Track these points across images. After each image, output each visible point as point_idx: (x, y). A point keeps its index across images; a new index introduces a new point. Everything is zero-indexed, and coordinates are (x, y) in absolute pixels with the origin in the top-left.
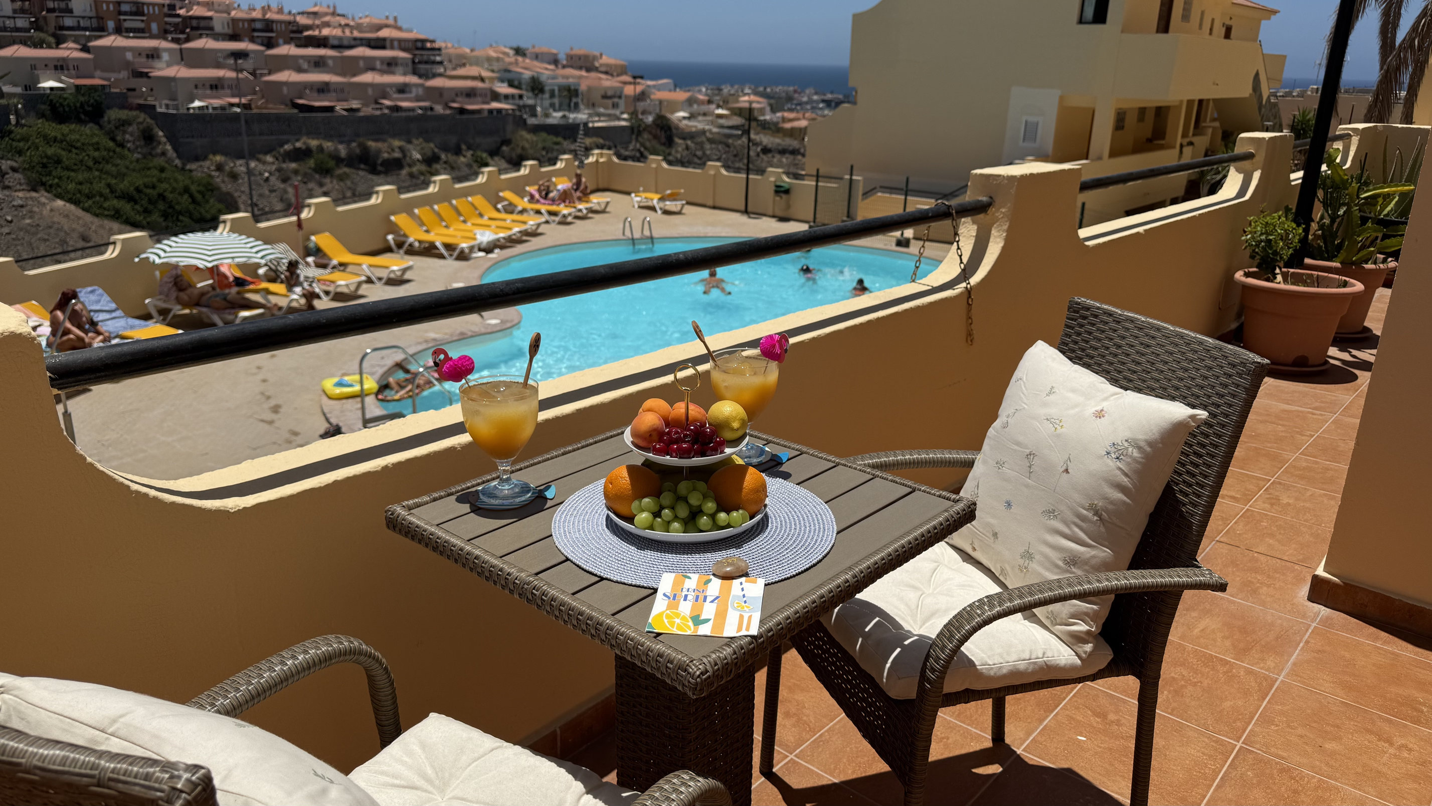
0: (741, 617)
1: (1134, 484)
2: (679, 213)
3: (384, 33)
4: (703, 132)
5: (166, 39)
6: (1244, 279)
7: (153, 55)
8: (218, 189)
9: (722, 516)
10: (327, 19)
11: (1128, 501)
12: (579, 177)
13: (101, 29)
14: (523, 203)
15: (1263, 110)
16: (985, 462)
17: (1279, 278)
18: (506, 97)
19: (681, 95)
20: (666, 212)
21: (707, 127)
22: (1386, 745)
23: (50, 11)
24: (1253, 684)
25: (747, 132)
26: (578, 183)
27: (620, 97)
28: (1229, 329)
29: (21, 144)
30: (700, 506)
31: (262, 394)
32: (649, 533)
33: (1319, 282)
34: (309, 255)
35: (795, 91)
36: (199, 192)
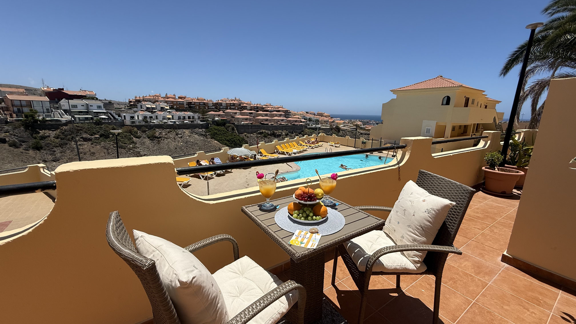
0: (313, 243)
1: (433, 221)
2: (339, 147)
3: (280, 109)
4: (347, 129)
5: (238, 110)
6: (485, 169)
7: (236, 113)
8: (245, 139)
9: (314, 217)
10: (269, 106)
11: (431, 225)
12: (317, 138)
13: (227, 109)
14: (304, 144)
15: (497, 126)
16: (393, 211)
17: (496, 169)
18: (303, 122)
19: (342, 122)
20: (336, 147)
21: (347, 128)
22: (527, 311)
23: (219, 105)
24: (480, 284)
25: (356, 130)
26: (316, 140)
27: (328, 122)
28: (481, 182)
29: (211, 130)
30: (309, 214)
31: (246, 181)
32: (296, 219)
33: (509, 171)
34: (259, 153)
35: (369, 121)
36: (241, 140)
